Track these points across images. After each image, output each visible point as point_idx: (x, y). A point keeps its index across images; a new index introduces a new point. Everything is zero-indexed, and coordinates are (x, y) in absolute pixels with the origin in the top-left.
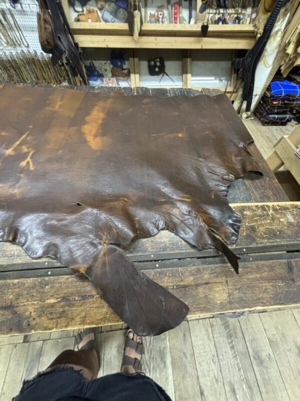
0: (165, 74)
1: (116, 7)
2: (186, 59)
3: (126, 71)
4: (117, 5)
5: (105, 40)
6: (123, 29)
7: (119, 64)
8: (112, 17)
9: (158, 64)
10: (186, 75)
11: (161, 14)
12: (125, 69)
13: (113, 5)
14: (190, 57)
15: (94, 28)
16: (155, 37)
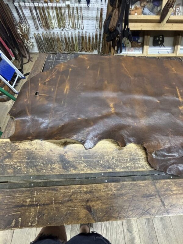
0: (162, 46)
1: (153, 5)
2: (179, 36)
3: (140, 44)
4: (154, 4)
5: (142, 26)
6: (156, 19)
7: (137, 39)
8: (149, 11)
9: (161, 39)
10: (177, 46)
11: (178, 9)
12: (140, 42)
13: (152, 4)
14: (181, 35)
15: (139, 19)
16: (172, 24)
